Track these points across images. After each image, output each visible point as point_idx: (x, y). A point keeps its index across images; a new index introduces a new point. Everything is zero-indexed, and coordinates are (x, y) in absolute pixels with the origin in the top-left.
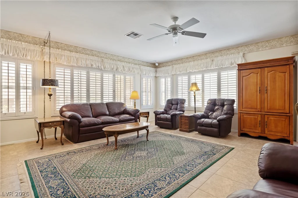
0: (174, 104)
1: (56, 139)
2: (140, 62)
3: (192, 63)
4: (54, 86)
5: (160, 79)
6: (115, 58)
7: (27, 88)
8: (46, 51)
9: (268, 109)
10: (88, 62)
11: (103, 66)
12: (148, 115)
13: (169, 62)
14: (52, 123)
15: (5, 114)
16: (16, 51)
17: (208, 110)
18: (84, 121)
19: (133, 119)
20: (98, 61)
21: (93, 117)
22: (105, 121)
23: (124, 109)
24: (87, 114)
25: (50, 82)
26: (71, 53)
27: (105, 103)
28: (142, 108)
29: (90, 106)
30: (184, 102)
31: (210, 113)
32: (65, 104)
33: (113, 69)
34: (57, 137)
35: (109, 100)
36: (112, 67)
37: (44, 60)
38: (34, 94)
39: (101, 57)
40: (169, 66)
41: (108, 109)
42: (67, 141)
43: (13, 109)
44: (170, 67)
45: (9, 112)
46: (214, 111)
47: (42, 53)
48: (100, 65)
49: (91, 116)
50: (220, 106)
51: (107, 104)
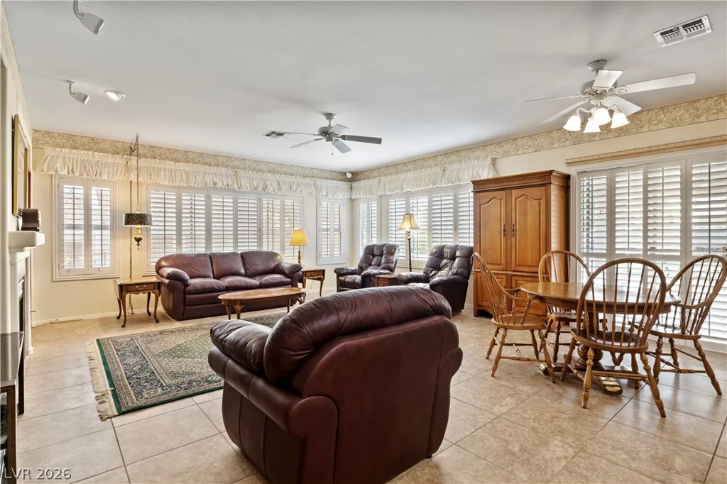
0: (376, 256)
1: (149, 314)
2: (316, 172)
3: (410, 175)
4: (145, 224)
5: (359, 204)
6: (262, 167)
7: (101, 228)
8: (134, 164)
9: (516, 266)
10: (207, 178)
11: (237, 184)
12: (322, 277)
13: (375, 169)
14: (141, 286)
15: (69, 270)
16: (85, 168)
17: (430, 267)
18: (195, 283)
19: (287, 282)
20: (227, 175)
21: (214, 278)
22: (233, 285)
23: (276, 264)
24: (203, 272)
25: (137, 219)
26: (177, 163)
27: (239, 252)
28: (319, 263)
29: (210, 257)
30: (393, 251)
31: (433, 272)
32: (167, 254)
33: (256, 188)
34: (150, 311)
35: (249, 246)
36: (255, 185)
37: (130, 180)
38: (113, 237)
39: (234, 167)
40: (374, 177)
41: (244, 264)
42: (167, 318)
43: (81, 264)
44: (375, 181)
45: (76, 267)
46: (438, 268)
47: (127, 168)
48: (230, 183)
49: (212, 276)
50: (450, 259)
51: (243, 256)
